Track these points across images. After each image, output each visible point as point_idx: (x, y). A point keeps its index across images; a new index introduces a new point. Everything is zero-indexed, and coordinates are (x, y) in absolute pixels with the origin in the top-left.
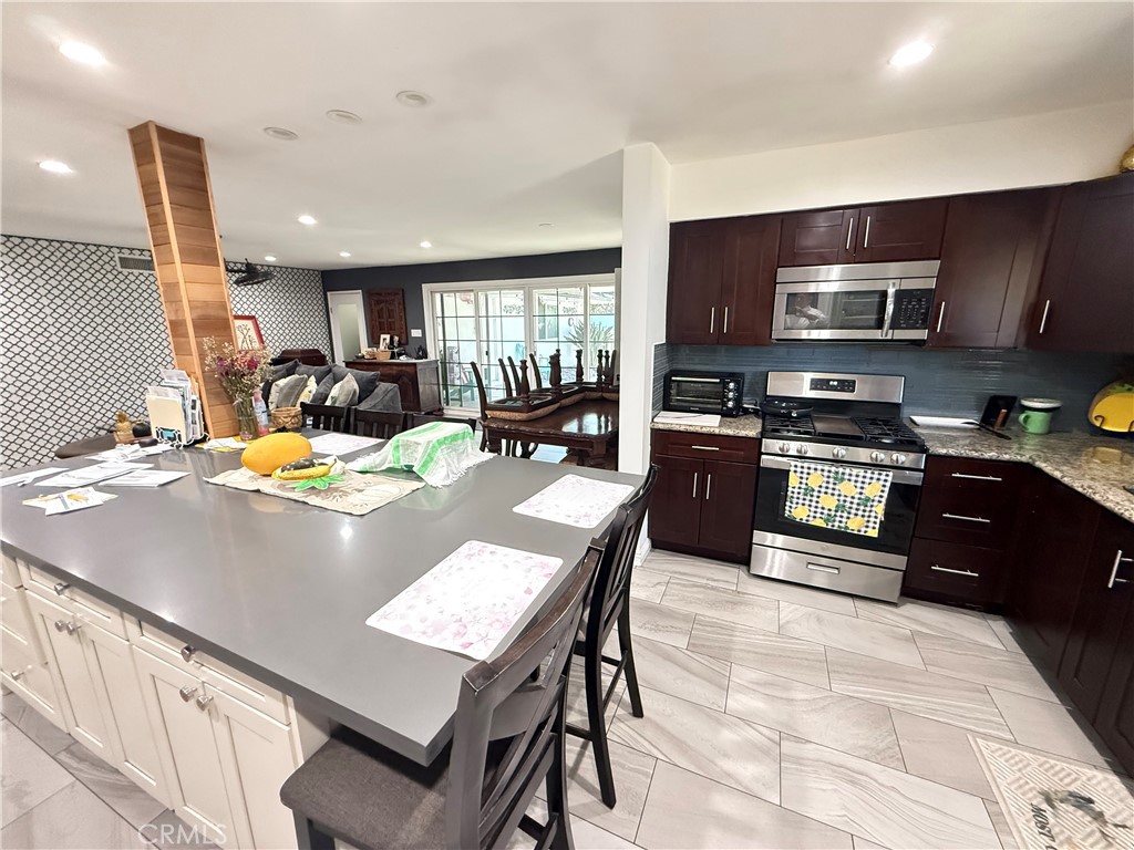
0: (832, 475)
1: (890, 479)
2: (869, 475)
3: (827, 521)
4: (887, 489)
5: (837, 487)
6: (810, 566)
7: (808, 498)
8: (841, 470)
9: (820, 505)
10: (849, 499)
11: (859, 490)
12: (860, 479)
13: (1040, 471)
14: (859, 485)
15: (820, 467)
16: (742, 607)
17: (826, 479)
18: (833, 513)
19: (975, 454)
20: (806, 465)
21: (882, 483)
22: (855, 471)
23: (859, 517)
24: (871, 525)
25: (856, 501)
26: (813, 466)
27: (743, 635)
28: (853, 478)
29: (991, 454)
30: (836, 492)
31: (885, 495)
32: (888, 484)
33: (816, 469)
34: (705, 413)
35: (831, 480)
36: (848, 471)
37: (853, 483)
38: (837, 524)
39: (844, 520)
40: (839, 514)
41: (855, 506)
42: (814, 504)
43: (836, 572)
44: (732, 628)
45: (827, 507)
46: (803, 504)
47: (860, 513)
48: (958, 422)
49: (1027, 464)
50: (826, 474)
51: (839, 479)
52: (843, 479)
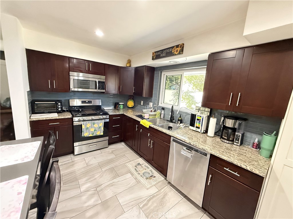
0: (92, 123)
1: (104, 121)
2: (100, 121)
3: (92, 134)
4: (103, 124)
5: (94, 126)
6: (90, 147)
7: (88, 130)
8: (94, 122)
9: (90, 131)
10: (96, 128)
11: (98, 125)
12: (98, 123)
13: (125, 115)
14: (98, 124)
15: (89, 122)
16: (76, 165)
17: (91, 125)
18: (94, 132)
19: (116, 114)
20: (86, 122)
21: (102, 123)
22: (97, 121)
23: (99, 131)
24: (101, 132)
25: (98, 128)
26: (88, 122)
27: (78, 171)
28: (97, 123)
29: (118, 113)
30: (94, 127)
31: (103, 125)
32: (103, 123)
33: (88, 123)
34: (51, 113)
35: (92, 125)
36: (95, 122)
37: (97, 124)
38: (95, 134)
39: (96, 133)
40: (95, 132)
41: (98, 129)
42: (89, 131)
43: (96, 145)
44: (75, 172)
45: (92, 131)
46: (87, 132)
47: (99, 130)
48: (111, 108)
49: (123, 114)
50: (91, 123)
51: (94, 124)
52: (95, 124)
